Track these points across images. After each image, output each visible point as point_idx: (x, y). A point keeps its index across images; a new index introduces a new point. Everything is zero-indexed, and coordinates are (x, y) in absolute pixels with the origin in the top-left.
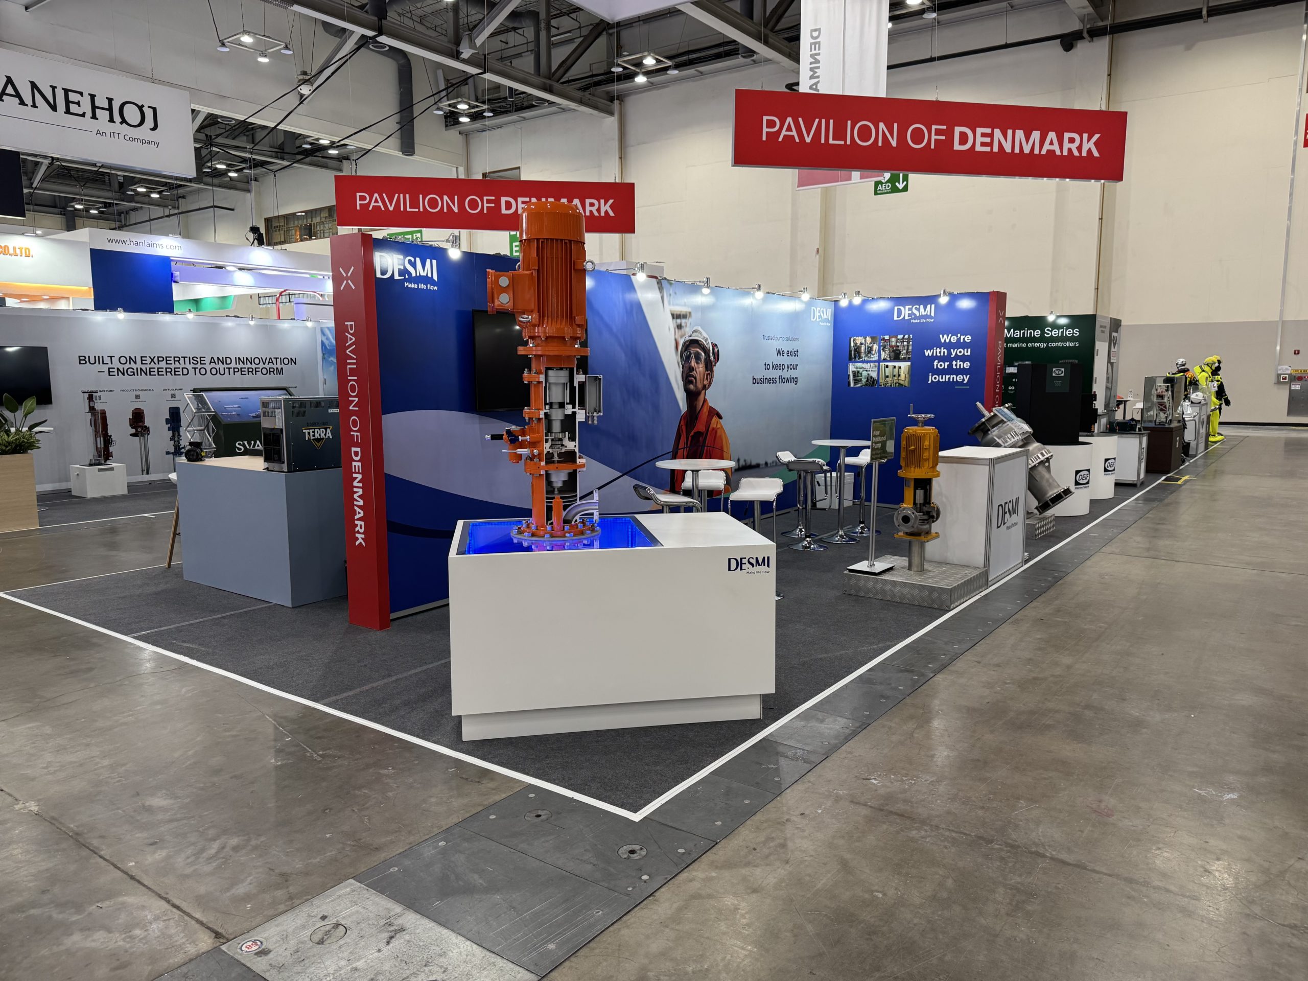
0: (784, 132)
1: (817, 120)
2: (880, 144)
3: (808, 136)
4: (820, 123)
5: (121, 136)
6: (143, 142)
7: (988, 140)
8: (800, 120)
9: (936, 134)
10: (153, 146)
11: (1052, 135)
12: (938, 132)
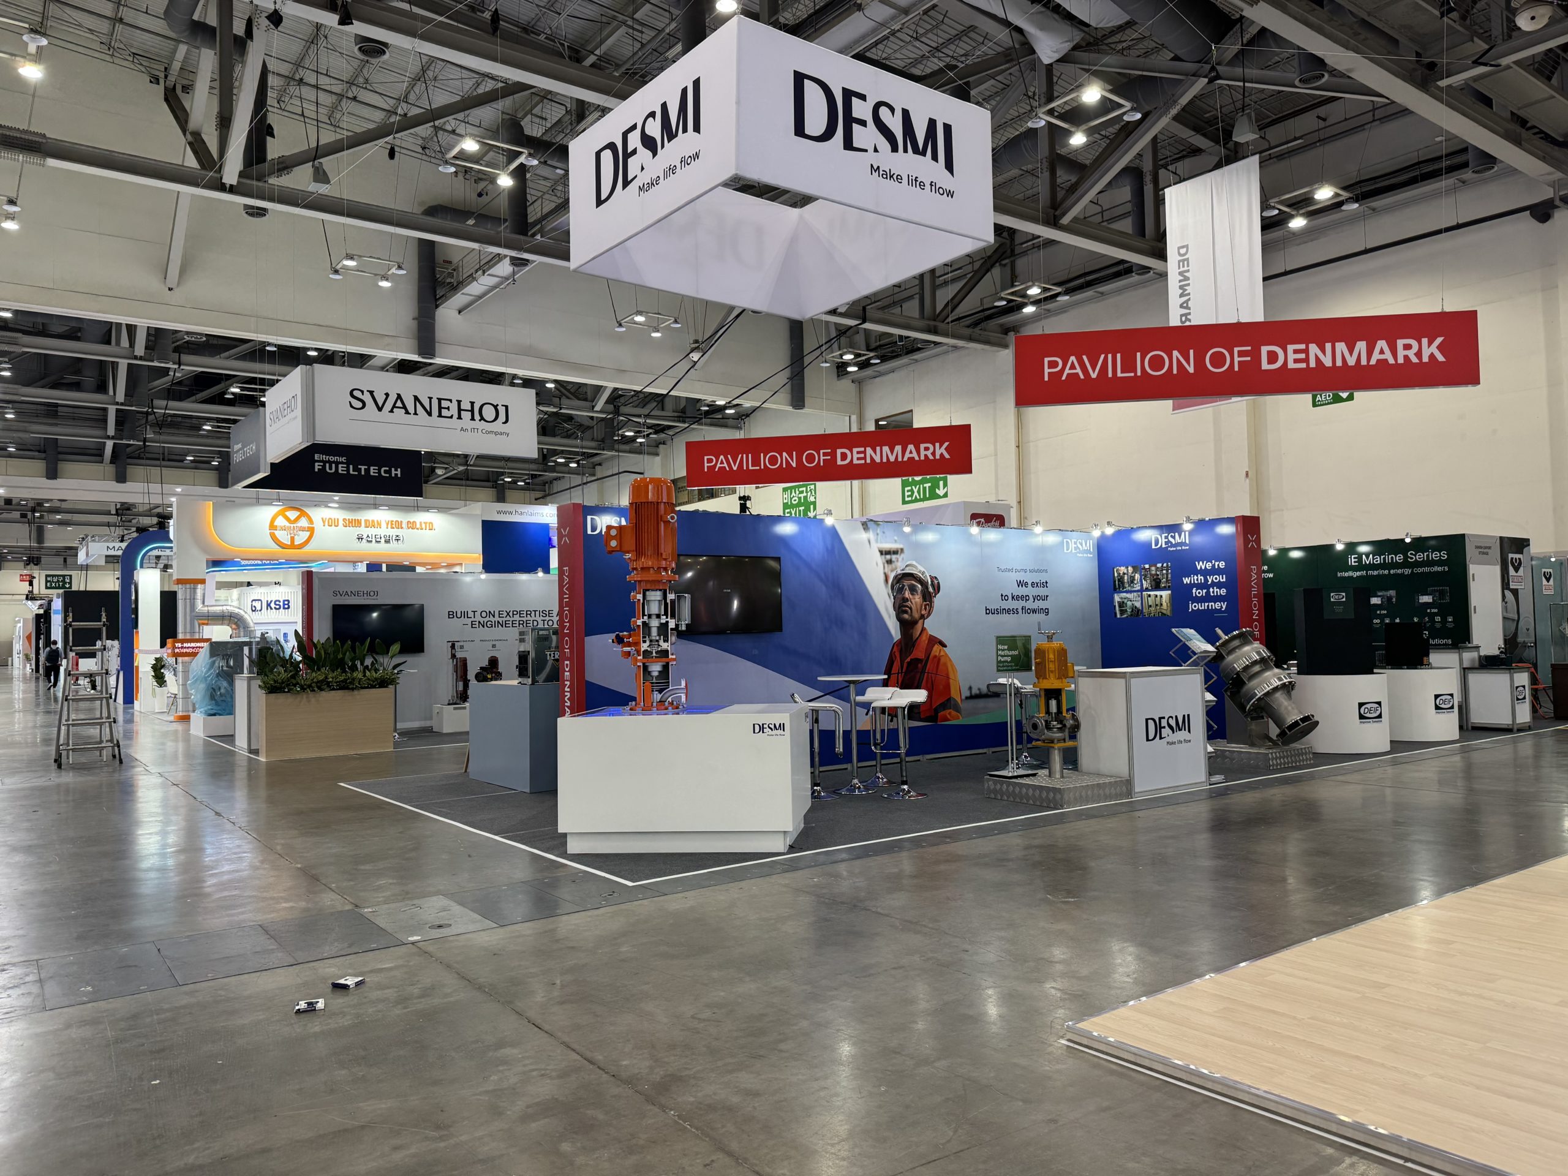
0: (1067, 371)
1: (1103, 356)
2: (1175, 372)
3: (1094, 371)
4: (1106, 359)
5: (480, 431)
6: (496, 433)
7: (1303, 356)
8: (1085, 357)
9: (1239, 356)
10: (505, 436)
11: (1381, 344)
12: (1241, 354)
